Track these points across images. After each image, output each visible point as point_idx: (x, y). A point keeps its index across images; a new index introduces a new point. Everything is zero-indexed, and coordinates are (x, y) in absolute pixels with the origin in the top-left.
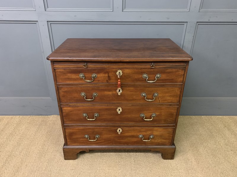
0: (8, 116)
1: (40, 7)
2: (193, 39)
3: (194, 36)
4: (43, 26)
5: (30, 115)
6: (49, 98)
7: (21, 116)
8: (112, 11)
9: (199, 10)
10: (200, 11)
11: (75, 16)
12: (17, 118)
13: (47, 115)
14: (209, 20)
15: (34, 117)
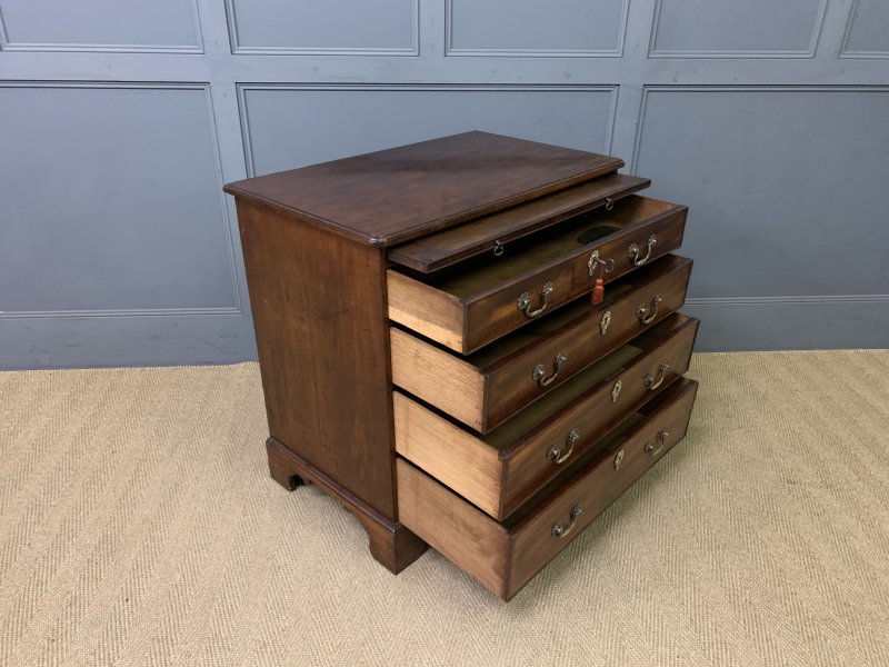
0: (109, 370)
1: (216, 44)
2: (637, 131)
3: (638, 124)
4: (225, 95)
5: (173, 365)
6: (234, 310)
7: (148, 369)
8: (416, 54)
9: (649, 53)
10: (651, 56)
11: (315, 69)
12: (135, 375)
13: (227, 364)
14: (675, 80)
15: (189, 370)
